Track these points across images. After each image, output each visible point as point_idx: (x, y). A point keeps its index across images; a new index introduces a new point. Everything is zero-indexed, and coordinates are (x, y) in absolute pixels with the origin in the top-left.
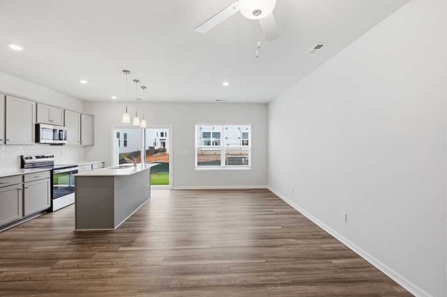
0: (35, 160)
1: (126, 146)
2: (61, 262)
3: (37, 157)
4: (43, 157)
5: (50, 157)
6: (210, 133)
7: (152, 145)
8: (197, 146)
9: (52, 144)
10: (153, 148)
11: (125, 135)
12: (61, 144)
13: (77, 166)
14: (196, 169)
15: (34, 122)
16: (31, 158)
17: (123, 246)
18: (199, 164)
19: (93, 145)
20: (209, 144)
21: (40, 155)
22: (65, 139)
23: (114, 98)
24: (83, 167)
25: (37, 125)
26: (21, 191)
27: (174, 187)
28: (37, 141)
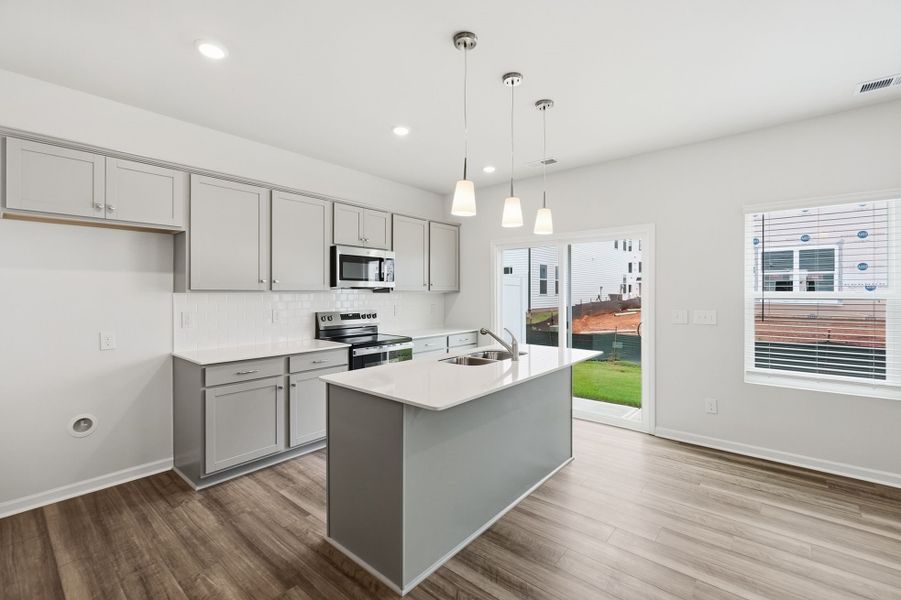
0: (338, 323)
1: (545, 292)
3: (344, 317)
4: (356, 316)
5: (369, 316)
7: (617, 291)
8: (751, 293)
10: (620, 296)
12: (386, 290)
13: (410, 340)
14: (749, 379)
15: (329, 244)
16: (331, 318)
19: (458, 291)
20: (784, 286)
21: (351, 311)
22: (391, 278)
24: (425, 342)
25: (333, 250)
26: (282, 394)
27: (658, 428)
28: (333, 283)
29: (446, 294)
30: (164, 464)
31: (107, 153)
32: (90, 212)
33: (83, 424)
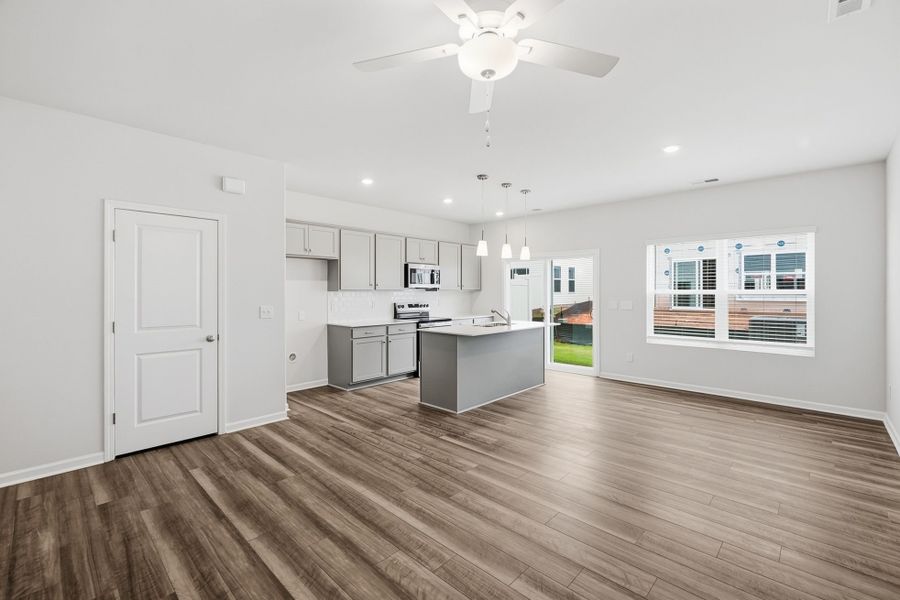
0: (407, 309)
2: (384, 429)
3: (410, 306)
4: (417, 306)
5: (424, 306)
6: (768, 257)
8: (650, 290)
9: (427, 290)
11: (571, 272)
12: (435, 289)
13: (450, 320)
14: (651, 340)
15: (404, 263)
16: (403, 307)
17: (449, 435)
18: (658, 330)
19: (481, 290)
21: (414, 303)
22: (439, 282)
23: (500, 214)
24: (458, 322)
25: (406, 266)
26: (385, 345)
27: (603, 373)
28: (406, 285)
29: (472, 292)
30: (324, 382)
31: (309, 224)
32: (303, 253)
33: (293, 356)
